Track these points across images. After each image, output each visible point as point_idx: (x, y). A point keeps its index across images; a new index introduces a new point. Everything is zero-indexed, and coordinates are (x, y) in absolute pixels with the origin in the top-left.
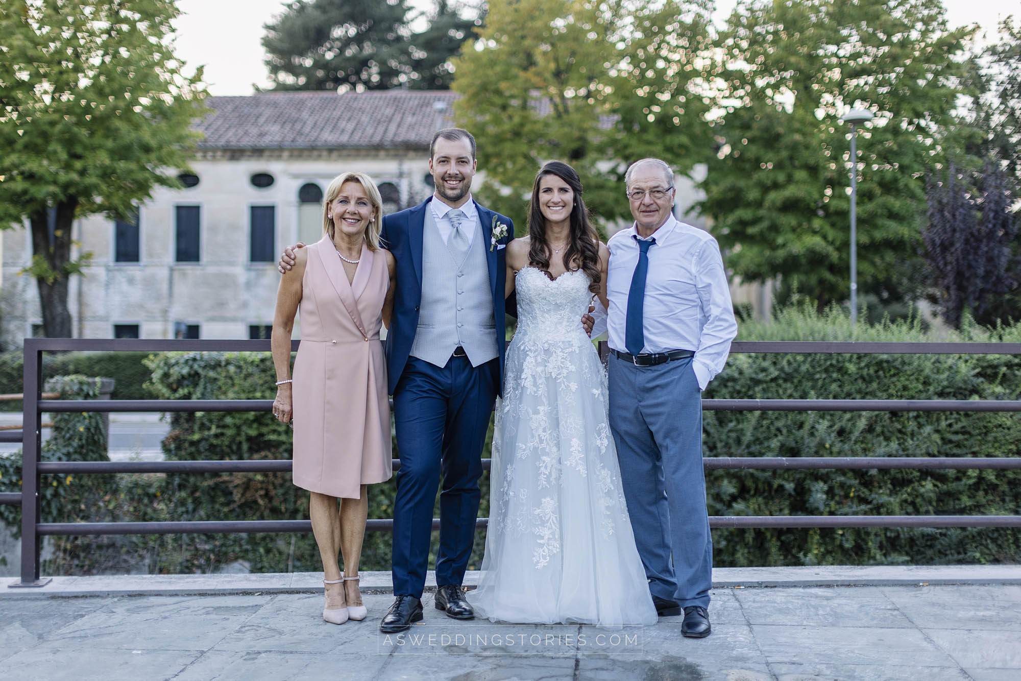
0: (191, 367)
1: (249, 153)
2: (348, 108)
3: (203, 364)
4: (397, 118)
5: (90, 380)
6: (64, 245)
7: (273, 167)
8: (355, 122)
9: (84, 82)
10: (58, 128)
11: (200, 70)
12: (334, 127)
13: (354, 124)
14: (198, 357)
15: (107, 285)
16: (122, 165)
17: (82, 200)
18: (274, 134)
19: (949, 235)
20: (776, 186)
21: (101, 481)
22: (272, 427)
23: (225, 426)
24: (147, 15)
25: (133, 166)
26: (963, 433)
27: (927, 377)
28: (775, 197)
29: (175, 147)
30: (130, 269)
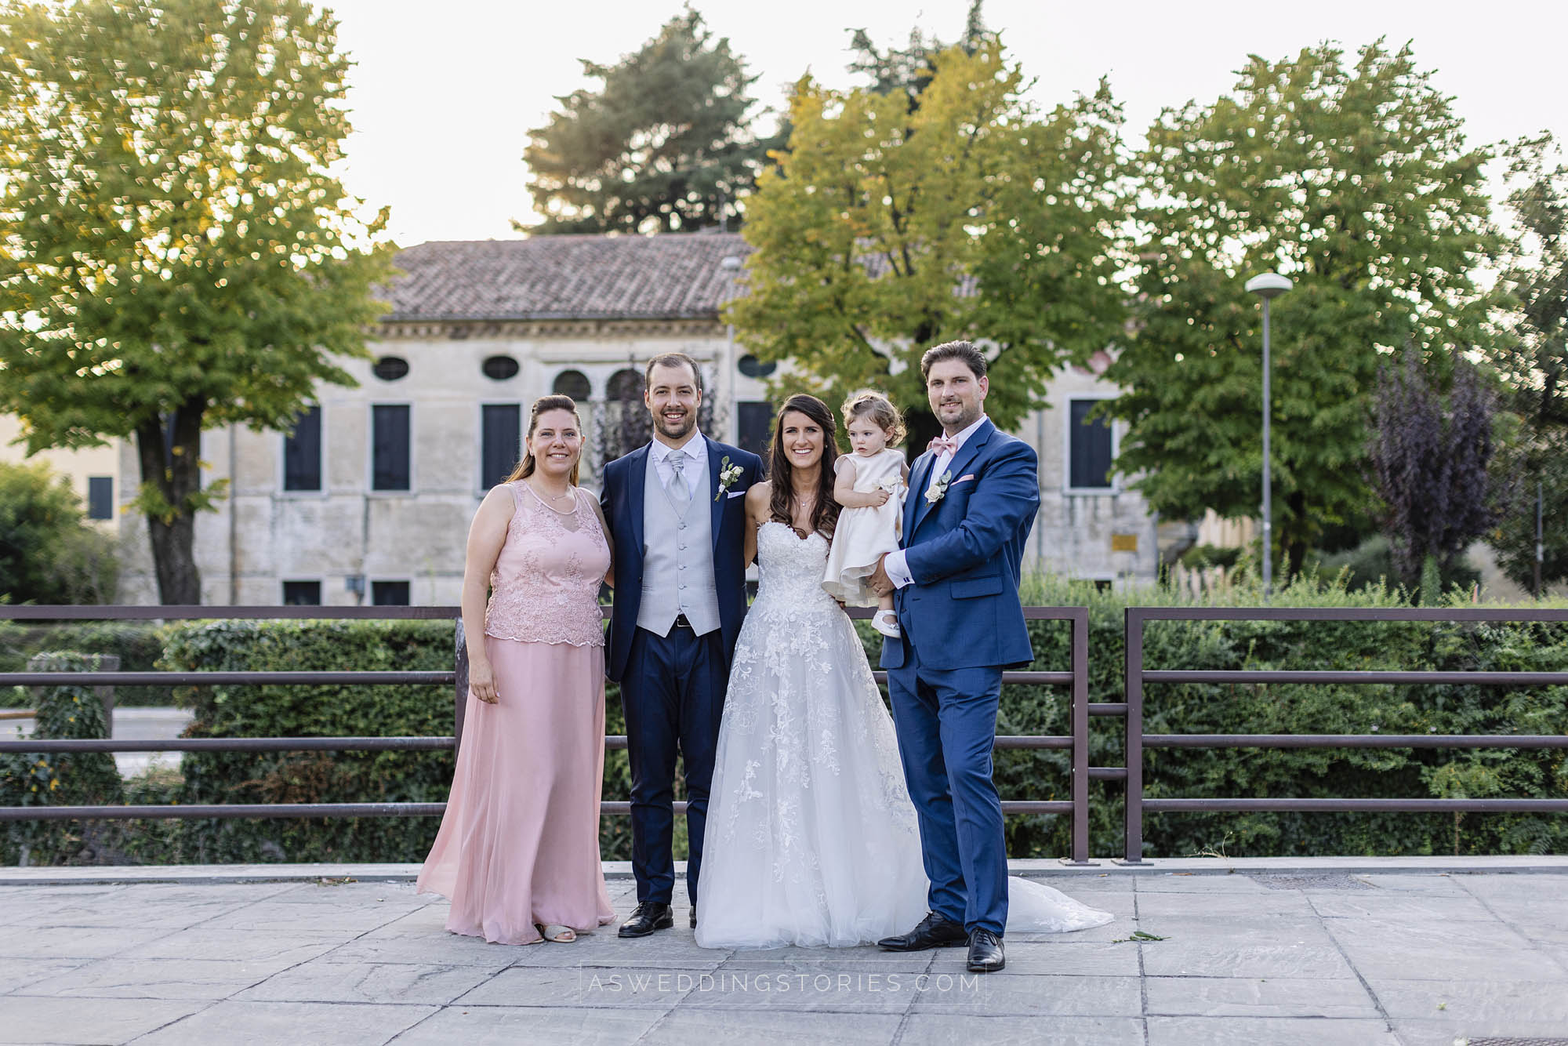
0: (214, 640)
1: (480, 328)
3: (229, 636)
5: (85, 657)
6: (189, 469)
7: (517, 348)
8: (641, 280)
11: (385, 212)
13: (638, 283)
14: (224, 628)
15: (273, 523)
16: (266, 353)
17: (212, 403)
18: (519, 298)
19: (1400, 452)
21: (100, 786)
22: (313, 717)
23: (256, 716)
25: (282, 354)
26: (1208, 723)
27: (1163, 651)
28: (1206, 395)
29: (348, 327)
30: (307, 500)
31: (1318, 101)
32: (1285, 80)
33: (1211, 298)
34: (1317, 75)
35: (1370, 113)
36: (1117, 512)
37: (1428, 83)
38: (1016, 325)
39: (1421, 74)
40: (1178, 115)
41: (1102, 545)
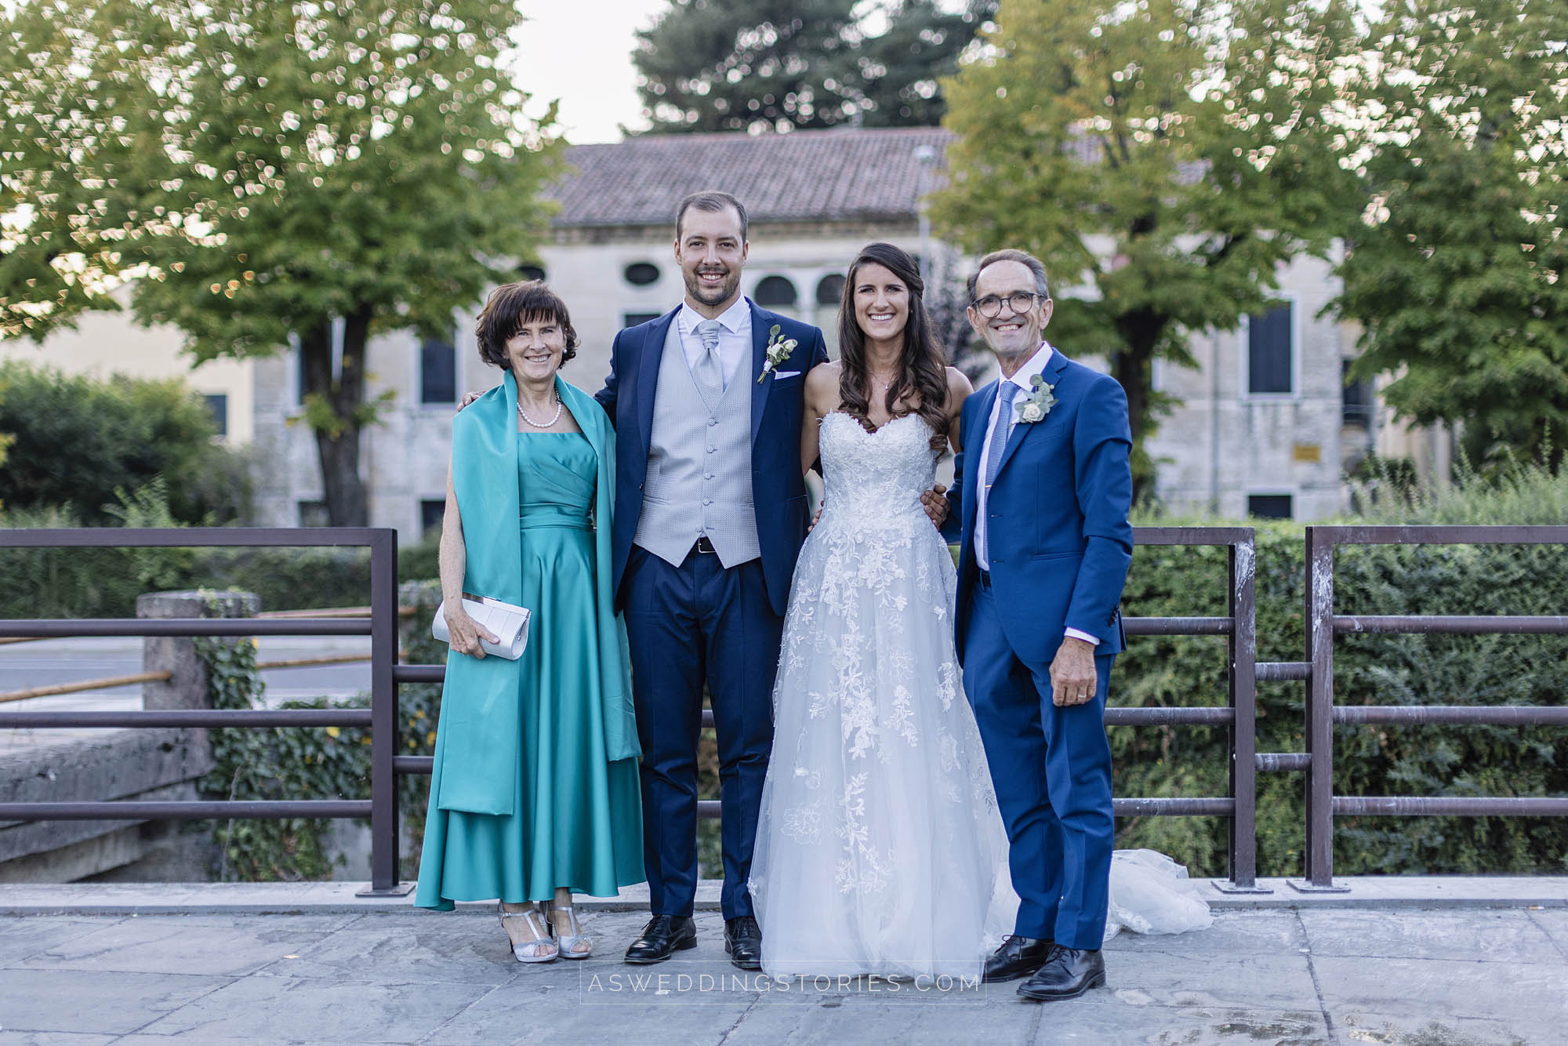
1: (620, 232)
2: (773, 158)
4: (848, 173)
6: (355, 378)
7: (661, 254)
8: (784, 180)
9: (380, 129)
10: (345, 201)
11: (554, 106)
12: (752, 188)
13: (782, 184)
15: (410, 439)
16: (439, 256)
17: (380, 310)
20: (1466, 271)
24: (476, 26)
25: (455, 257)
28: (1463, 290)
29: (518, 227)
30: (443, 414)
36: (1299, 419)
41: (1283, 457)
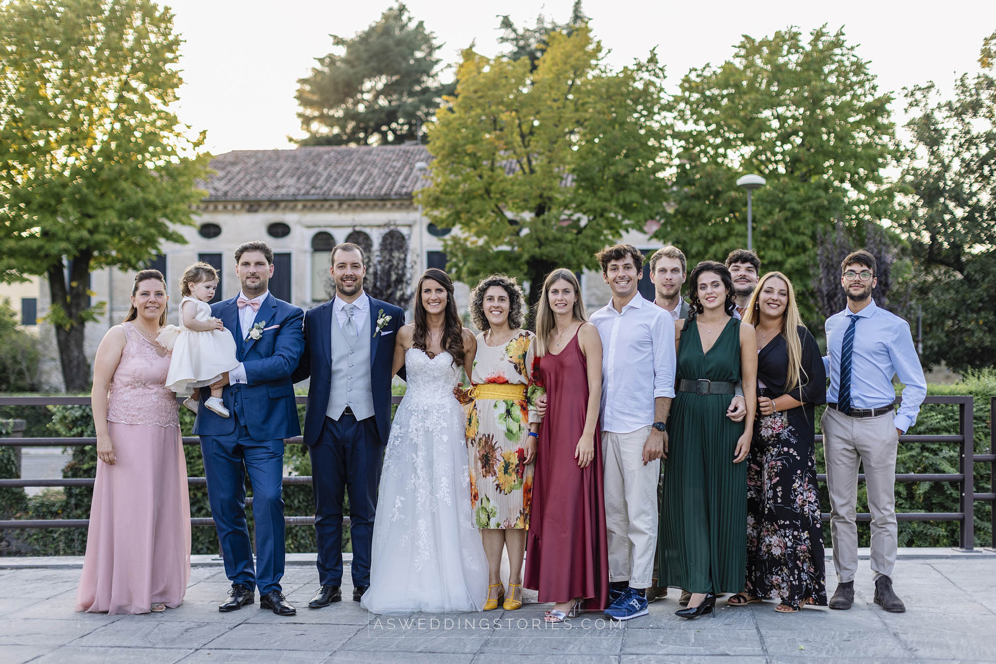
0: (84, 410)
1: (266, 205)
5: (4, 421)
6: (80, 295)
7: (289, 218)
10: (70, 189)
11: (204, 133)
16: (130, 222)
18: (290, 186)
19: (833, 286)
21: (14, 501)
24: (153, 86)
25: (139, 223)
31: (786, 64)
32: (765, 50)
33: (720, 188)
34: (786, 48)
35: (819, 72)
37: (854, 52)
38: (598, 204)
39: (849, 47)
40: (699, 72)
